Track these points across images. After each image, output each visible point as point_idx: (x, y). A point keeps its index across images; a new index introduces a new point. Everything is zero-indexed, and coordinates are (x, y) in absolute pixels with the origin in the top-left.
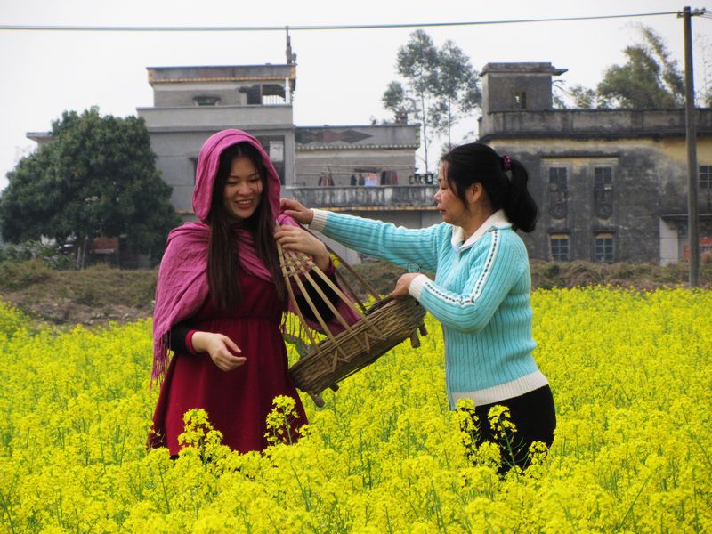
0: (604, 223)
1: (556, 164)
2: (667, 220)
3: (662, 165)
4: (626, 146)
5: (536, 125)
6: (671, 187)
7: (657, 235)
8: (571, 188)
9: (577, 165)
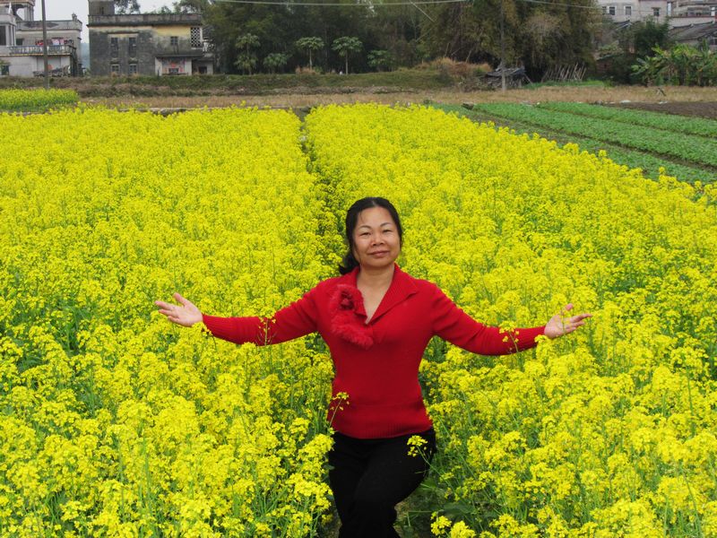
0: (133, 59)
1: (114, 36)
2: (158, 58)
3: (155, 36)
4: (141, 29)
5: (104, 20)
6: (159, 44)
7: (154, 64)
8: (119, 45)
9: (122, 36)
